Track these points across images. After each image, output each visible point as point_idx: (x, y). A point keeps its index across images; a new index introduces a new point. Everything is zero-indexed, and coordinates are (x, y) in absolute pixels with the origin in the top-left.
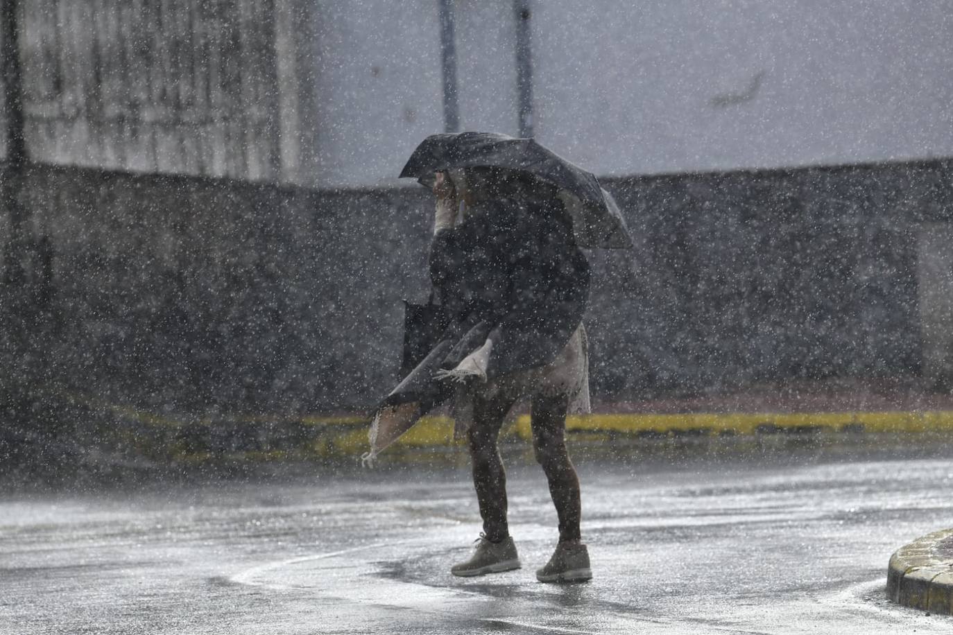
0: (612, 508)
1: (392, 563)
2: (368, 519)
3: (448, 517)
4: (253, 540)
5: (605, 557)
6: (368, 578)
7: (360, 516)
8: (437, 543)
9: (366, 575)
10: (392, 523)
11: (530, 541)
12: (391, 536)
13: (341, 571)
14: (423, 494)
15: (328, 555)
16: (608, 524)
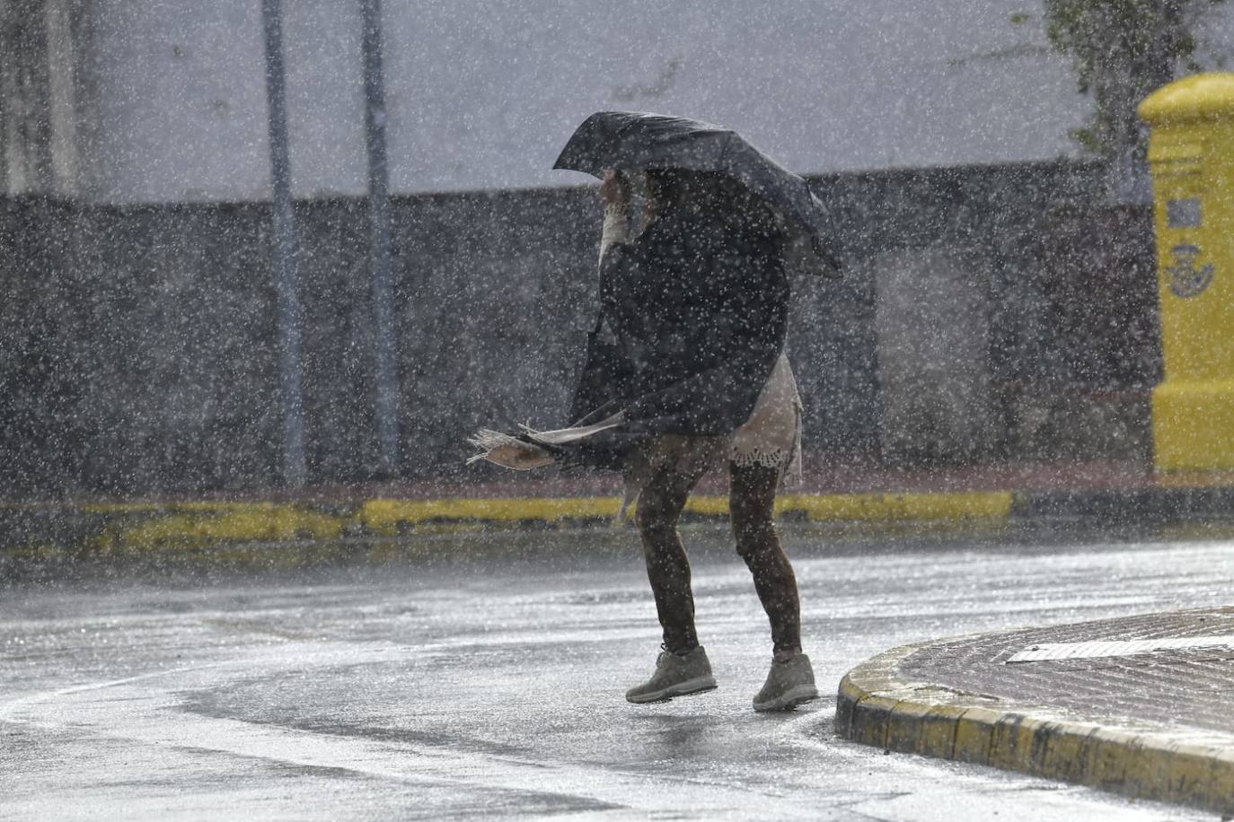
0: (486, 620)
1: (199, 693)
2: (167, 636)
3: (272, 632)
4: (15, 664)
5: (477, 683)
6: (167, 712)
7: (158, 632)
8: (258, 666)
9: (164, 708)
10: (200, 640)
11: (380, 663)
12: (197, 657)
13: (132, 704)
14: (242, 603)
15: (115, 682)
16: (481, 640)
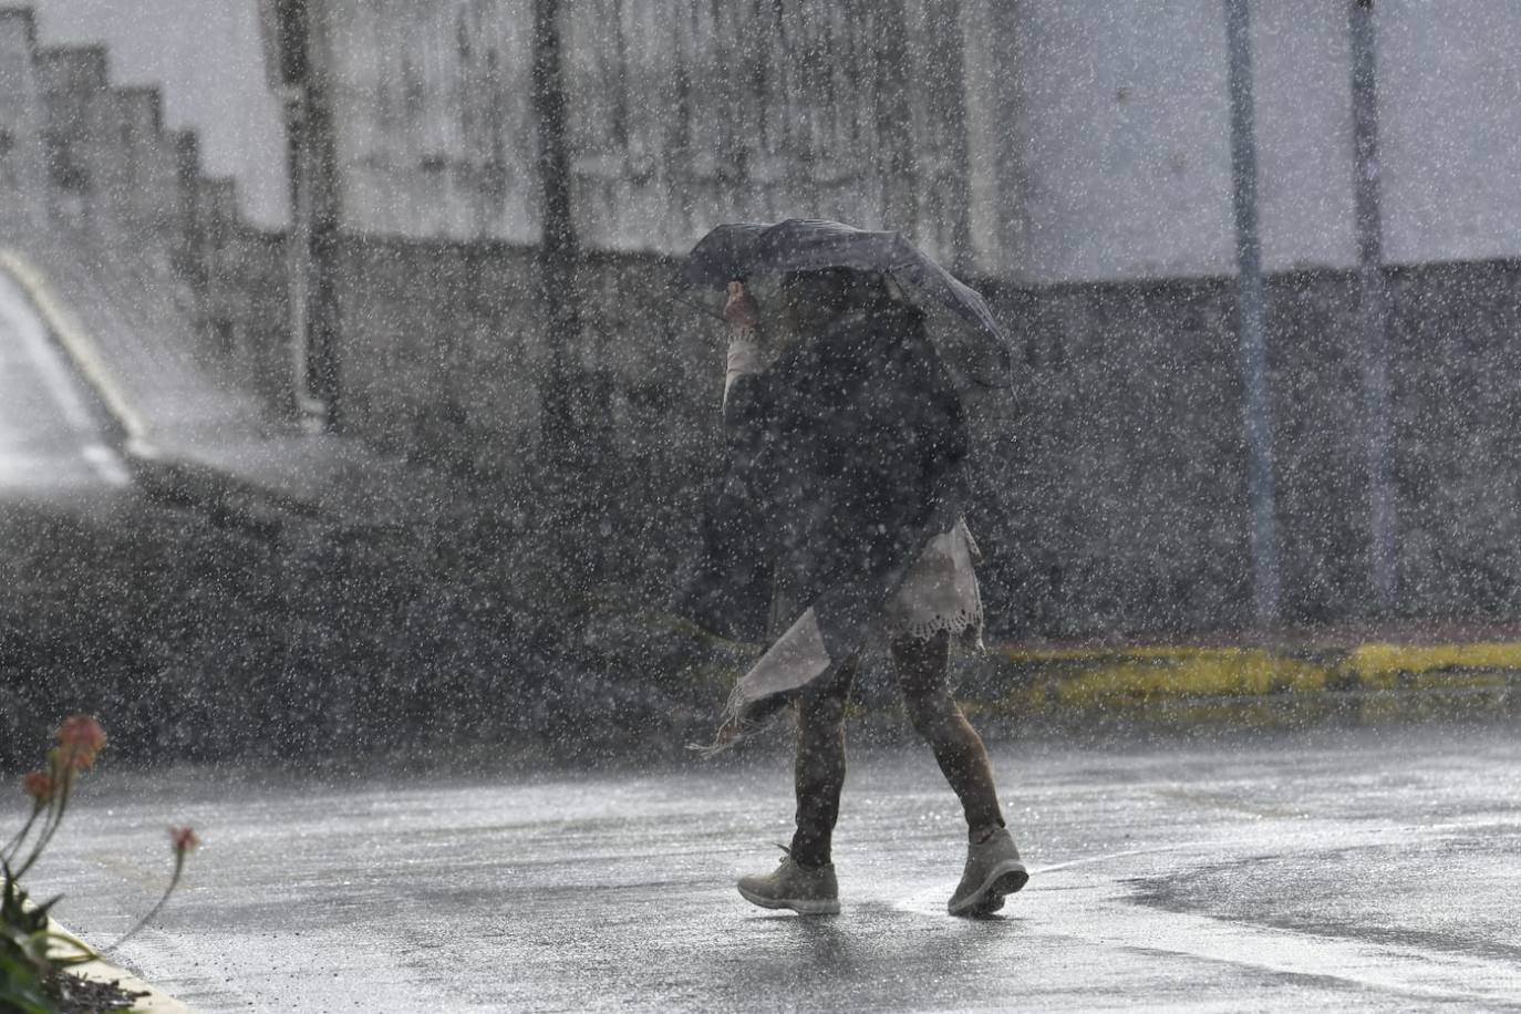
0: (1512, 794)
1: (1152, 881)
2: (1114, 811)
3: (1242, 808)
4: (930, 844)
5: (1501, 873)
6: (1114, 904)
7: (1101, 806)
8: (1225, 850)
9: (1110, 900)
10: (1152, 817)
11: (1376, 847)
12: (1149, 837)
13: (1073, 892)
14: (1201, 771)
15: (1050, 867)
16: (1506, 820)
